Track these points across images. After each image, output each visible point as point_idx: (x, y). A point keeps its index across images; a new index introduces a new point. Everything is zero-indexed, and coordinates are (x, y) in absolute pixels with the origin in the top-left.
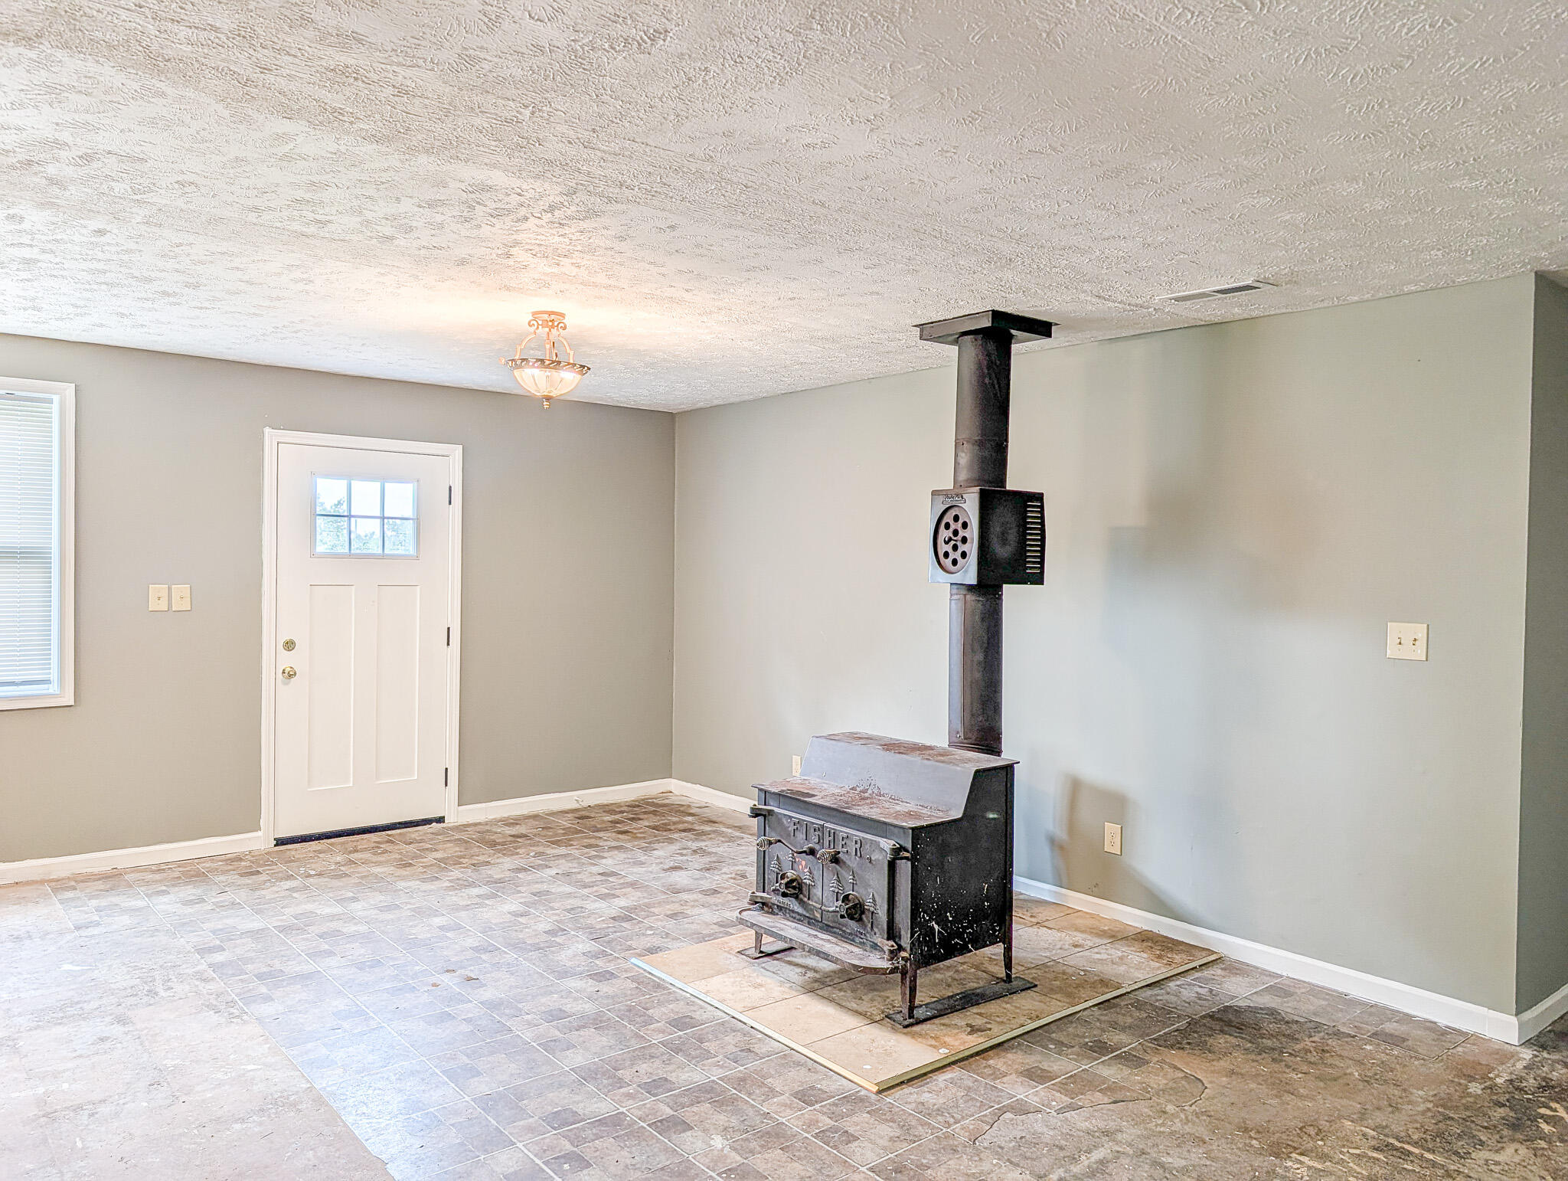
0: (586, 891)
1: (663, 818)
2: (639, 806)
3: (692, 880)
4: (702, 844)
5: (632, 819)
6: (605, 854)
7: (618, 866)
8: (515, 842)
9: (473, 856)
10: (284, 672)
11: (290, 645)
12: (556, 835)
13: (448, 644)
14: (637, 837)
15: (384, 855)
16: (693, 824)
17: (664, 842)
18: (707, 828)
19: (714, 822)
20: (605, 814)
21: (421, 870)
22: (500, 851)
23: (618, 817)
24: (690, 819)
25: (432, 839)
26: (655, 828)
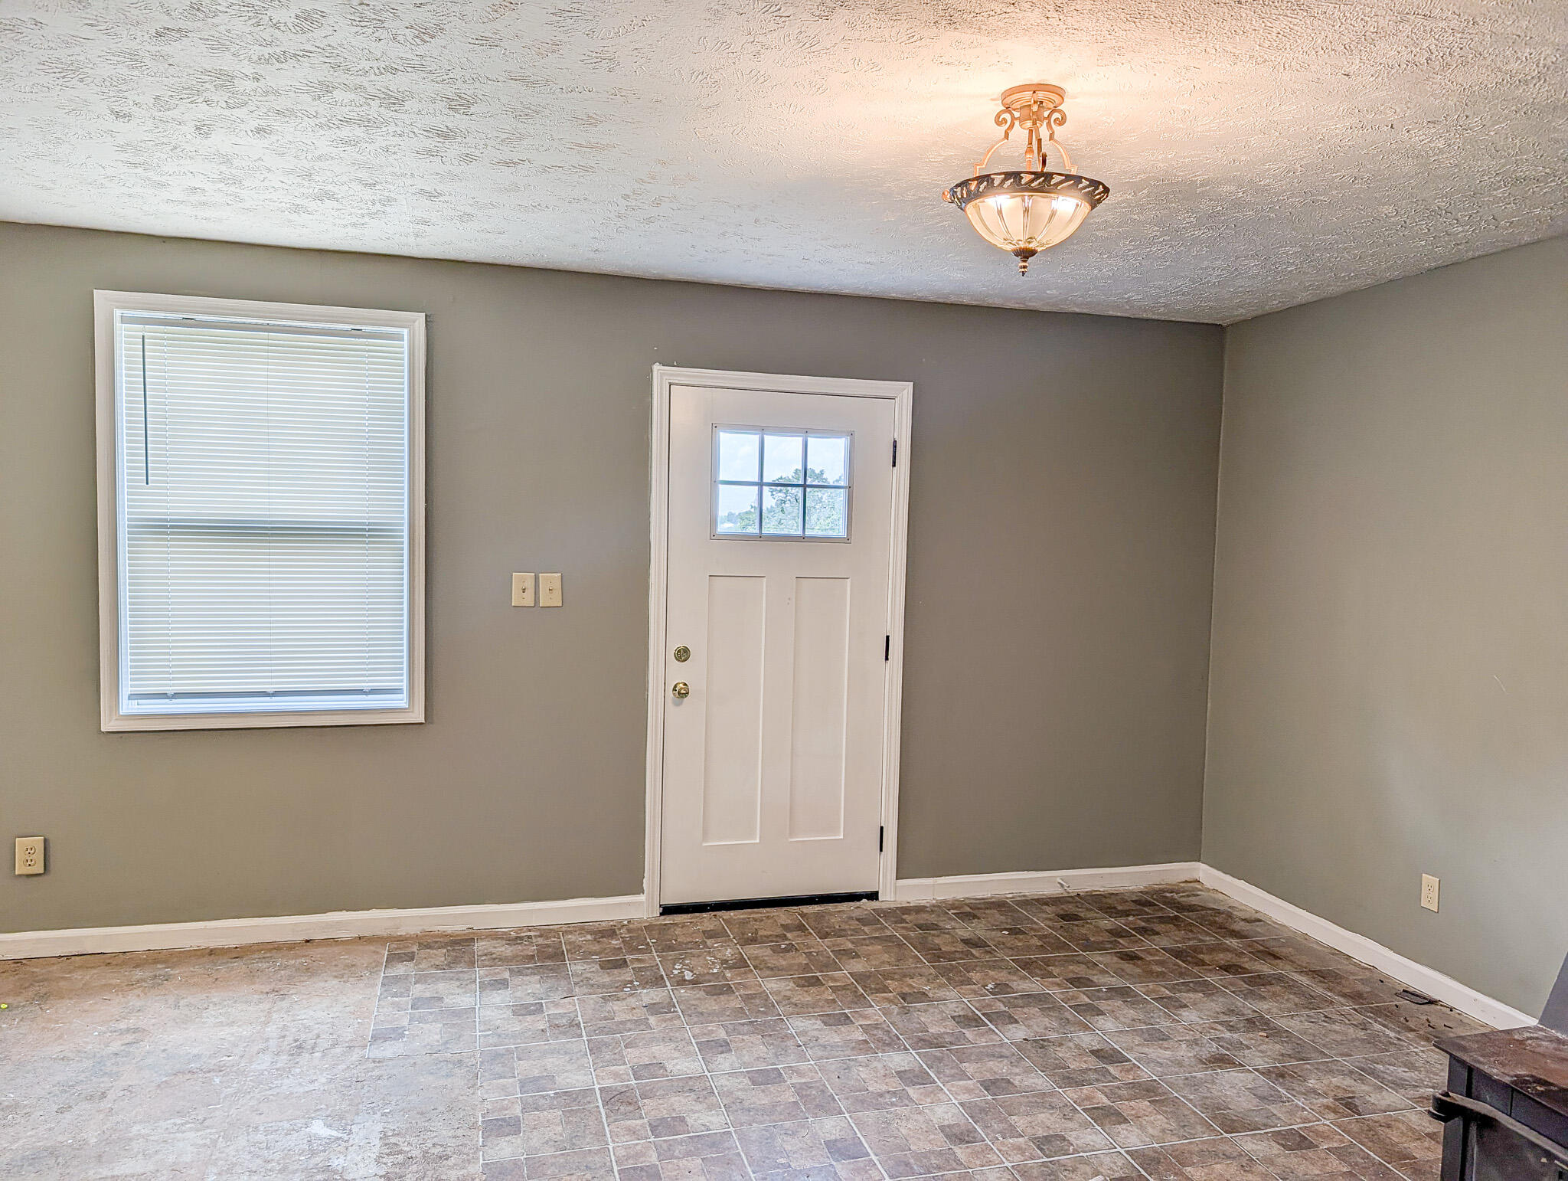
0: (1070, 1094)
1: (1191, 935)
2: (1151, 904)
3: (1256, 1101)
4: (1263, 1006)
5: (1143, 931)
6: (1103, 1005)
7: (1123, 1038)
8: (968, 954)
9: (905, 976)
10: (674, 689)
11: (683, 654)
12: (1028, 949)
13: (887, 659)
14: (1151, 972)
15: (788, 955)
16: (1240, 954)
17: (1195, 991)
18: (1266, 968)
19: (1276, 957)
20: (1101, 914)
21: (829, 995)
22: (944, 972)
23: (1120, 922)
24: (1233, 942)
25: (856, 931)
26: (1178, 954)
